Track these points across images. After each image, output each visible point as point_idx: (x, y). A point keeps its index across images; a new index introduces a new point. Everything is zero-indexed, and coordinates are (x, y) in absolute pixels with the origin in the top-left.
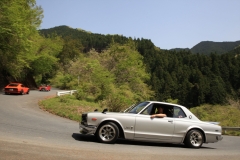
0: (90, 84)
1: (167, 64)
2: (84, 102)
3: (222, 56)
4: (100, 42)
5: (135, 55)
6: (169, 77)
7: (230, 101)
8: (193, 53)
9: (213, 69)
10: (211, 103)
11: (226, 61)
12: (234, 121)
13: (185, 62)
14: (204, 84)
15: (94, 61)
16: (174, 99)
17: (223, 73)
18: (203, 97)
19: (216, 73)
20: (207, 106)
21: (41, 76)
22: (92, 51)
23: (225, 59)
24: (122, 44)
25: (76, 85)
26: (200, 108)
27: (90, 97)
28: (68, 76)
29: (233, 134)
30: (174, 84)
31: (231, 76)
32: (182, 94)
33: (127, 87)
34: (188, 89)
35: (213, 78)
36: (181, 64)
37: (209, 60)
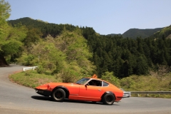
0: (48, 62)
1: (105, 46)
2: (44, 75)
3: (145, 39)
4: (55, 30)
5: (81, 39)
6: (106, 55)
7: (151, 72)
8: (124, 37)
9: (138, 49)
10: (137, 74)
11: (148, 44)
12: (154, 87)
13: (118, 44)
14: (132, 60)
15: (50, 44)
16: (110, 72)
17: (145, 52)
18: (131, 70)
19: (140, 52)
20: (134, 76)
21: (10, 56)
22: (49, 37)
23: (147, 42)
24: (71, 31)
25: (37, 62)
26: (130, 78)
27: (48, 71)
28: (31, 55)
29: (153, 96)
30: (110, 60)
31: (152, 54)
32: (116, 68)
33: (75, 63)
34: (120, 64)
35: (139, 55)
36: (115, 46)
37: (135, 42)
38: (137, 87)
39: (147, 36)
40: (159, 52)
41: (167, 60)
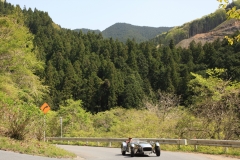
1: (69, 50)
3: (142, 45)
6: (71, 68)
7: (148, 104)
8: (105, 37)
9: (129, 62)
10: (124, 107)
11: (146, 53)
12: (151, 131)
13: (94, 49)
14: (116, 81)
16: (76, 99)
17: (140, 67)
18: (115, 98)
19: (132, 66)
20: (119, 110)
23: (144, 49)
24: (4, 14)
26: (110, 113)
30: (77, 78)
31: (151, 71)
32: (87, 92)
33: (9, 79)
34: (96, 86)
35: (129, 73)
36: (88, 52)
37: (124, 48)
38: (122, 130)
39: (145, 40)
40: (163, 69)
41: (174, 84)
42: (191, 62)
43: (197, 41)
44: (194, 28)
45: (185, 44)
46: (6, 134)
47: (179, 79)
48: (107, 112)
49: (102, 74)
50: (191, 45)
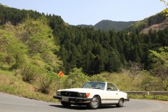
1: (74, 38)
3: (118, 33)
4: (15, 16)
5: (47, 29)
6: (75, 49)
8: (96, 29)
9: (111, 43)
10: (109, 71)
11: (121, 38)
12: (126, 86)
13: (89, 36)
14: (104, 55)
15: (10, 33)
16: (78, 68)
17: (118, 47)
18: (103, 66)
19: (113, 47)
20: (106, 73)
22: (8, 24)
23: (120, 35)
26: (100, 76)
27: (6, 66)
30: (79, 55)
31: (125, 49)
32: (86, 63)
34: (91, 59)
35: (111, 50)
36: (86, 38)
37: (108, 35)
39: (120, 30)
40: (133, 47)
41: (140, 56)
42: (150, 43)
43: (153, 29)
44: (151, 21)
45: (146, 31)
46: (39, 91)
47: (142, 53)
48: (98, 75)
49: (95, 51)
50: (150, 31)
